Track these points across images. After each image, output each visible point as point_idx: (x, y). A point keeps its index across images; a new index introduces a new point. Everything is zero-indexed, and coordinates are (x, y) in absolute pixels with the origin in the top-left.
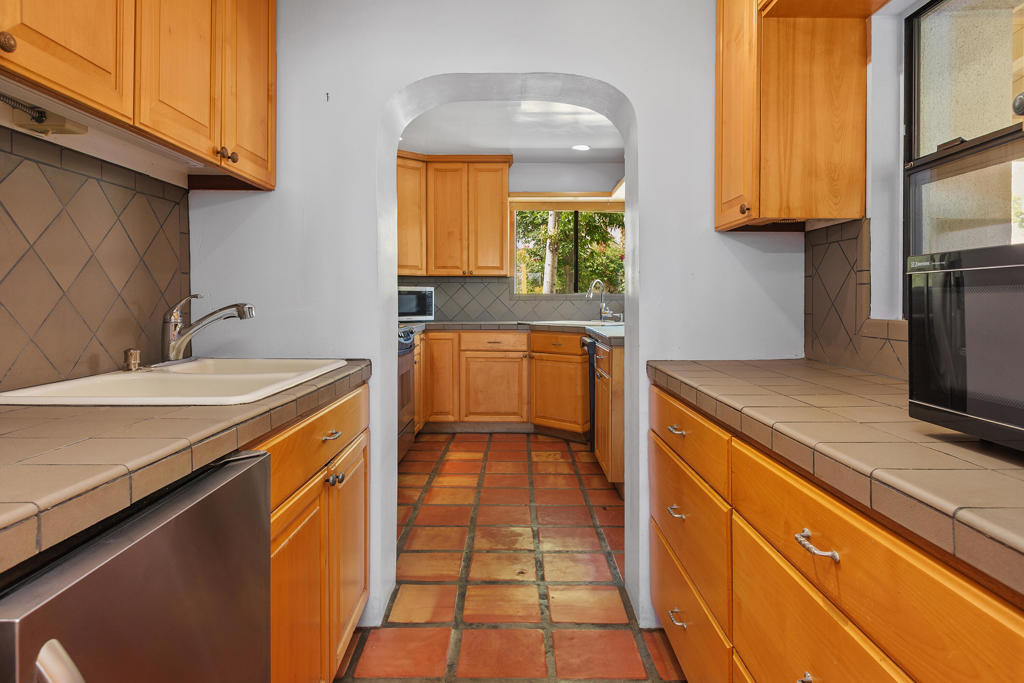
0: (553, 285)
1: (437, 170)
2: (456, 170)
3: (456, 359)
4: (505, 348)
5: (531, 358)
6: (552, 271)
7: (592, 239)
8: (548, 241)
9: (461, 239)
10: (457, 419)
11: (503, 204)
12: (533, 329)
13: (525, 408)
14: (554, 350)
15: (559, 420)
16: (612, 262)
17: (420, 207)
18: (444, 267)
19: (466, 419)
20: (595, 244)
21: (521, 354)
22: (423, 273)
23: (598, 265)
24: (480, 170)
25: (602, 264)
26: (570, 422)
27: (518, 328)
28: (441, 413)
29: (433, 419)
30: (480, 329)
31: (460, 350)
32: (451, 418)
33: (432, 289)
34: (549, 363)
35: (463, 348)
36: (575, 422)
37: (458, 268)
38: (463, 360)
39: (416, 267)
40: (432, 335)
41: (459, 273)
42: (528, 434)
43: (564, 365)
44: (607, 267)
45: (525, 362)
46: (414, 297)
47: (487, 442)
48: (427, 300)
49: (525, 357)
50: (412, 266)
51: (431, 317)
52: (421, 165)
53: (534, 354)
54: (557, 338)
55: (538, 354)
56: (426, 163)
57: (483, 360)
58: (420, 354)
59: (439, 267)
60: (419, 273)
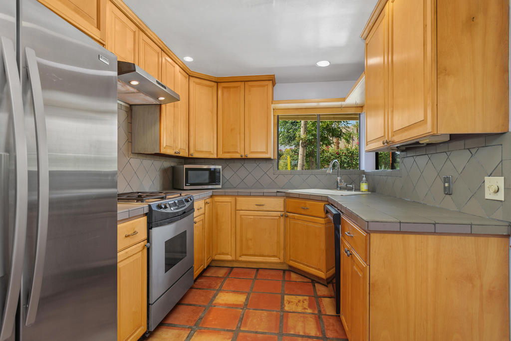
0: (303, 165)
1: (224, 87)
2: (237, 87)
3: (233, 216)
4: (268, 209)
5: (287, 217)
6: (303, 158)
7: (323, 143)
8: (301, 142)
9: (240, 134)
10: (234, 258)
11: (268, 108)
12: (288, 196)
13: (282, 252)
14: (303, 212)
15: (308, 266)
16: (332, 155)
17: (212, 112)
18: (229, 152)
19: (240, 259)
20: (324, 146)
21: (279, 214)
22: (215, 156)
23: (325, 157)
24: (252, 86)
25: (327, 156)
26: (316, 269)
27: (277, 195)
28: (223, 254)
29: (217, 257)
30: (250, 195)
31: (236, 210)
32: (229, 258)
33: (220, 167)
34: (300, 222)
35: (238, 208)
36: (319, 269)
37: (237, 152)
38: (238, 217)
39: (209, 152)
40: (217, 199)
41: (238, 156)
42: (284, 271)
43: (311, 224)
44: (330, 158)
45: (282, 219)
46: (207, 173)
47: (253, 279)
48: (217, 174)
49: (282, 216)
50: (206, 152)
51: (220, 186)
52: (213, 84)
53: (288, 214)
54: (305, 203)
55: (291, 214)
56: (217, 83)
57: (252, 217)
58: (204, 214)
59: (225, 152)
60: (211, 156)
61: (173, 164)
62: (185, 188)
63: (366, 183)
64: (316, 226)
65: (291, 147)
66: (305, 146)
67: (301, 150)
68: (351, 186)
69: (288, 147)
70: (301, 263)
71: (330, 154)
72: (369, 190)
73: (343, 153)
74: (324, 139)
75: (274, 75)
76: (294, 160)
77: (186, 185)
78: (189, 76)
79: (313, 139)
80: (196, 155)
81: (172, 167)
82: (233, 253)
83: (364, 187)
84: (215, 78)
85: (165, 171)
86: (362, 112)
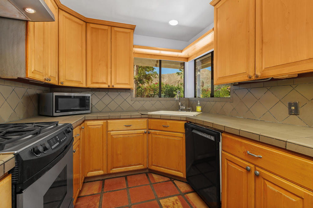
0: (136, 95)
1: (92, 28)
2: (104, 30)
3: (105, 136)
4: (134, 128)
5: (149, 133)
6: (136, 90)
8: (134, 80)
10: (106, 173)
12: (150, 117)
14: (164, 129)
19: (111, 172)
21: (143, 131)
22: (84, 86)
24: (118, 32)
26: (175, 170)
27: (142, 117)
28: (96, 170)
29: (90, 174)
30: (119, 118)
31: (107, 131)
32: (101, 173)
33: (90, 95)
34: (161, 137)
35: (109, 130)
36: (178, 171)
37: (105, 83)
38: (110, 137)
39: (79, 82)
40: (89, 123)
41: (106, 86)
42: (146, 173)
45: (146, 135)
46: (77, 100)
47: (126, 189)
48: (87, 101)
49: (146, 133)
50: (76, 81)
51: (89, 111)
52: (82, 22)
53: (151, 131)
54: (166, 123)
55: (153, 131)
56: (86, 23)
57: (121, 136)
58: (80, 139)
59: (94, 83)
60: (81, 86)
61: (38, 92)
62: (55, 114)
63: (200, 106)
64: (176, 139)
67: (134, 85)
68: (189, 108)
70: (162, 167)
72: (202, 111)
75: (135, 26)
77: (56, 112)
78: (59, 8)
80: (66, 84)
81: (37, 94)
82: (105, 168)
83: (199, 108)
84: (85, 17)
85: (29, 98)
86: (187, 61)
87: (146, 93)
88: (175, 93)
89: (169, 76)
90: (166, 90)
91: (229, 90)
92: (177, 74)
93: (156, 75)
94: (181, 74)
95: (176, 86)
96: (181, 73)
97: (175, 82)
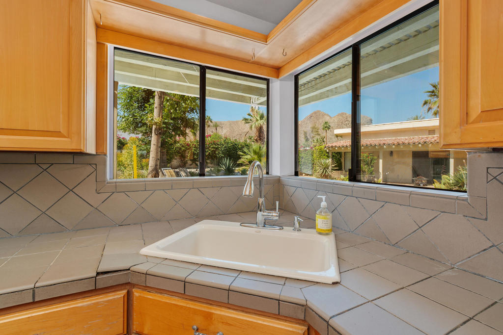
6: (157, 150)
8: (154, 127)
12: (140, 283)
16: (183, 146)
25: (178, 147)
65: (137, 136)
66: (160, 133)
67: (154, 139)
69: (134, 136)
71: (181, 145)
73: (193, 144)
74: (176, 129)
76: (141, 150)
79: (165, 127)
86: (278, 77)
87: (189, 152)
88: (241, 153)
89: (230, 125)
90: (225, 147)
91: (328, 150)
92: (244, 121)
93: (209, 122)
94: (251, 122)
95: (241, 141)
96: (251, 120)
97: (241, 134)
